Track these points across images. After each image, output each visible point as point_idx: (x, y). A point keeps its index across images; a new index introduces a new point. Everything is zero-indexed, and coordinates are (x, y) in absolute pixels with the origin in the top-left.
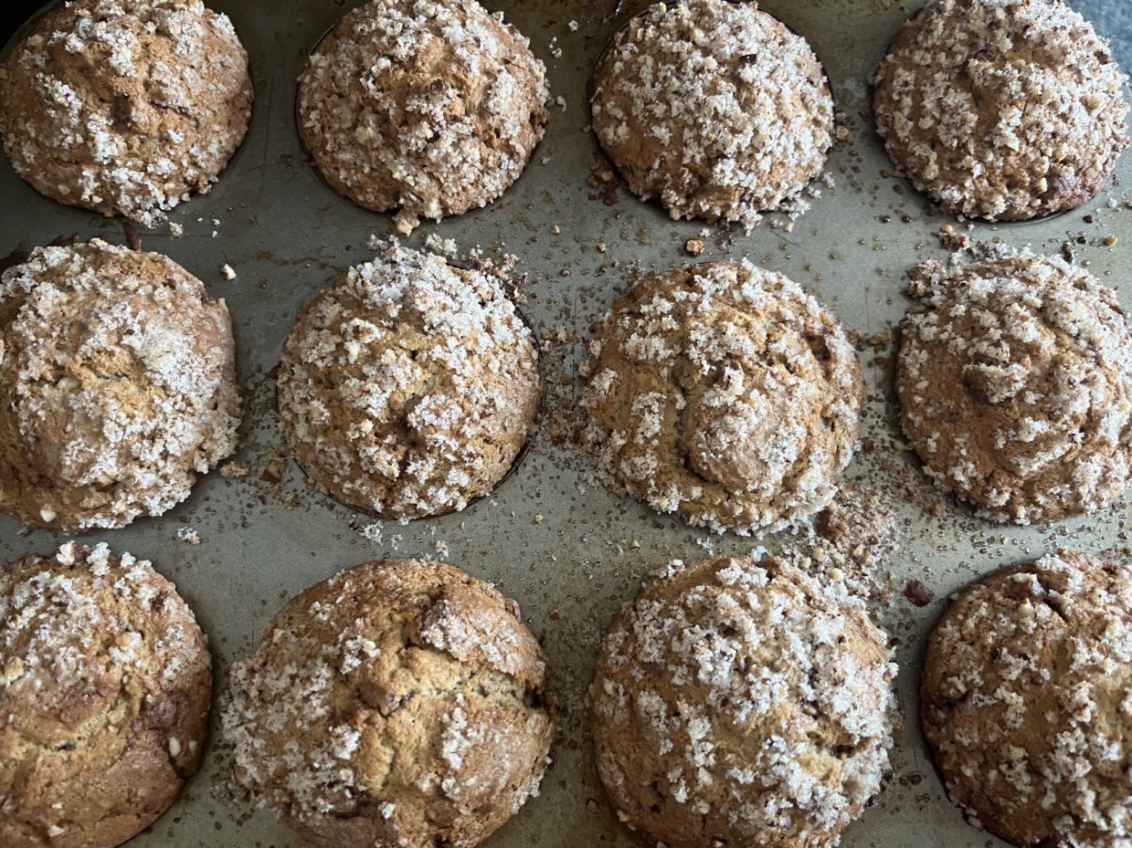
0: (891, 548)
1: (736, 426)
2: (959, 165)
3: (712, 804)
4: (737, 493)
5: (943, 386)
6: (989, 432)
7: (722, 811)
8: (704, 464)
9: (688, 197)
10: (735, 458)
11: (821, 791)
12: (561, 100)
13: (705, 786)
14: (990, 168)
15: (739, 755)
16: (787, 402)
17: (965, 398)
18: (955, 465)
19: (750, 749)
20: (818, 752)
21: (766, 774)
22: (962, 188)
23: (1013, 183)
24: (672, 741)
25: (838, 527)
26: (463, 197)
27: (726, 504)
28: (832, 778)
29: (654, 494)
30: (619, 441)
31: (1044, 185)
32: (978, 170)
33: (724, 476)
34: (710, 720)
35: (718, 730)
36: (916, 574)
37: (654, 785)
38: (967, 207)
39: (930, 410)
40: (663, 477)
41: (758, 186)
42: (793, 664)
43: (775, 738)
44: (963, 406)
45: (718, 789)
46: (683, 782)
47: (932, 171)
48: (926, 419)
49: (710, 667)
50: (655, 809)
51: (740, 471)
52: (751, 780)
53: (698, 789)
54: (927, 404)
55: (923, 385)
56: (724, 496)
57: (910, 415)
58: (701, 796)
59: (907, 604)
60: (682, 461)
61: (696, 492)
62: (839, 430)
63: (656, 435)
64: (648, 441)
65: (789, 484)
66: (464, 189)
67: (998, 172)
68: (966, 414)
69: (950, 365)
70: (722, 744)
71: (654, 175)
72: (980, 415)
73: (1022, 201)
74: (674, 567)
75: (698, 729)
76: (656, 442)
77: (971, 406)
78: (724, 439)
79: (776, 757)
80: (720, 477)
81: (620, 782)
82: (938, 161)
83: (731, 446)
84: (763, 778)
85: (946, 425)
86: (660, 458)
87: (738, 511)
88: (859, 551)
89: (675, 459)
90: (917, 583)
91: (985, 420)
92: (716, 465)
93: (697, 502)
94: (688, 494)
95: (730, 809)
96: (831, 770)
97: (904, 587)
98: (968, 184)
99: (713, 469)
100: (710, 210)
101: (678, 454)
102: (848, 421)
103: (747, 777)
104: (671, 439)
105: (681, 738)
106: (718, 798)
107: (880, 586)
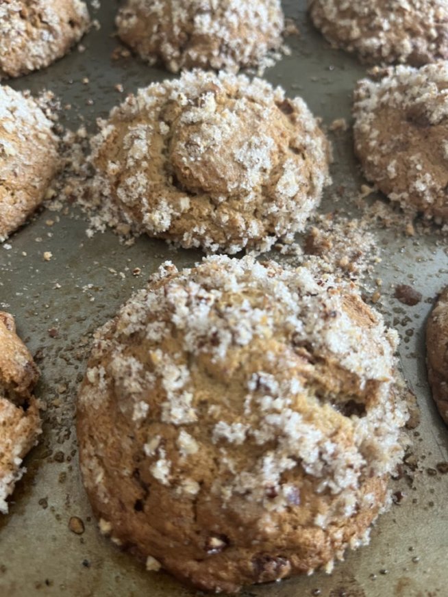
0: (374, 261)
1: (210, 131)
2: (372, 25)
3: (201, 483)
4: (222, 199)
5: (391, 129)
6: (436, 146)
7: (214, 489)
8: (186, 168)
9: (181, 50)
10: (212, 159)
11: (330, 448)
12: (96, 22)
13: (190, 457)
14: (394, 24)
15: (225, 407)
16: (257, 122)
17: (410, 129)
18: (415, 180)
19: (236, 396)
20: (322, 406)
21: (259, 428)
22: (379, 38)
23: (413, 33)
24: (147, 402)
25: (323, 244)
26: (13, 56)
27: (214, 214)
28: (342, 434)
29: (148, 211)
30: (113, 167)
31: (434, 33)
32: (386, 26)
33: (206, 179)
34: (189, 367)
35: (199, 377)
36: (402, 280)
37: (136, 473)
38: (385, 52)
39: (384, 148)
40: (154, 195)
41: (230, 39)
42: (279, 306)
43: (262, 374)
44: (410, 134)
45: (206, 460)
46: (163, 453)
47: (356, 32)
48: (383, 156)
49: (185, 310)
50: (139, 506)
51: (218, 171)
52: (241, 436)
53: (182, 461)
54: (381, 144)
55: (375, 133)
56: (210, 207)
57: (370, 158)
58: (186, 471)
59: (398, 304)
60: (171, 180)
61: (185, 203)
62: (309, 160)
63: (145, 158)
64: (138, 163)
65: (268, 193)
66: (14, 50)
67: (400, 27)
68: (414, 139)
69: (394, 114)
70: (204, 394)
71: (154, 38)
72: (426, 137)
73: (423, 45)
74: (166, 268)
75: (175, 377)
76: (145, 164)
77: (417, 132)
78: (202, 144)
79: (266, 402)
80: (202, 180)
81: (100, 478)
82: (359, 25)
83: (208, 149)
84: (257, 433)
85: (399, 154)
86: (150, 178)
87: (225, 219)
88: (345, 260)
89: (164, 180)
90: (404, 287)
91: (431, 139)
92: (197, 168)
93: (186, 215)
94: (177, 207)
95: (224, 485)
96: (340, 427)
97: (393, 291)
98: (381, 34)
99: (195, 173)
100: (198, 58)
101: (167, 175)
102: (316, 153)
103: (235, 432)
104: (158, 162)
105: (157, 397)
106: (208, 473)
107: (370, 290)
